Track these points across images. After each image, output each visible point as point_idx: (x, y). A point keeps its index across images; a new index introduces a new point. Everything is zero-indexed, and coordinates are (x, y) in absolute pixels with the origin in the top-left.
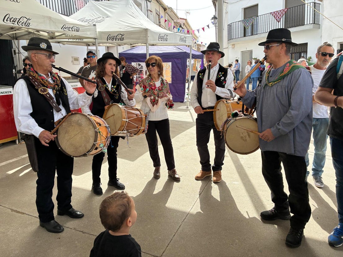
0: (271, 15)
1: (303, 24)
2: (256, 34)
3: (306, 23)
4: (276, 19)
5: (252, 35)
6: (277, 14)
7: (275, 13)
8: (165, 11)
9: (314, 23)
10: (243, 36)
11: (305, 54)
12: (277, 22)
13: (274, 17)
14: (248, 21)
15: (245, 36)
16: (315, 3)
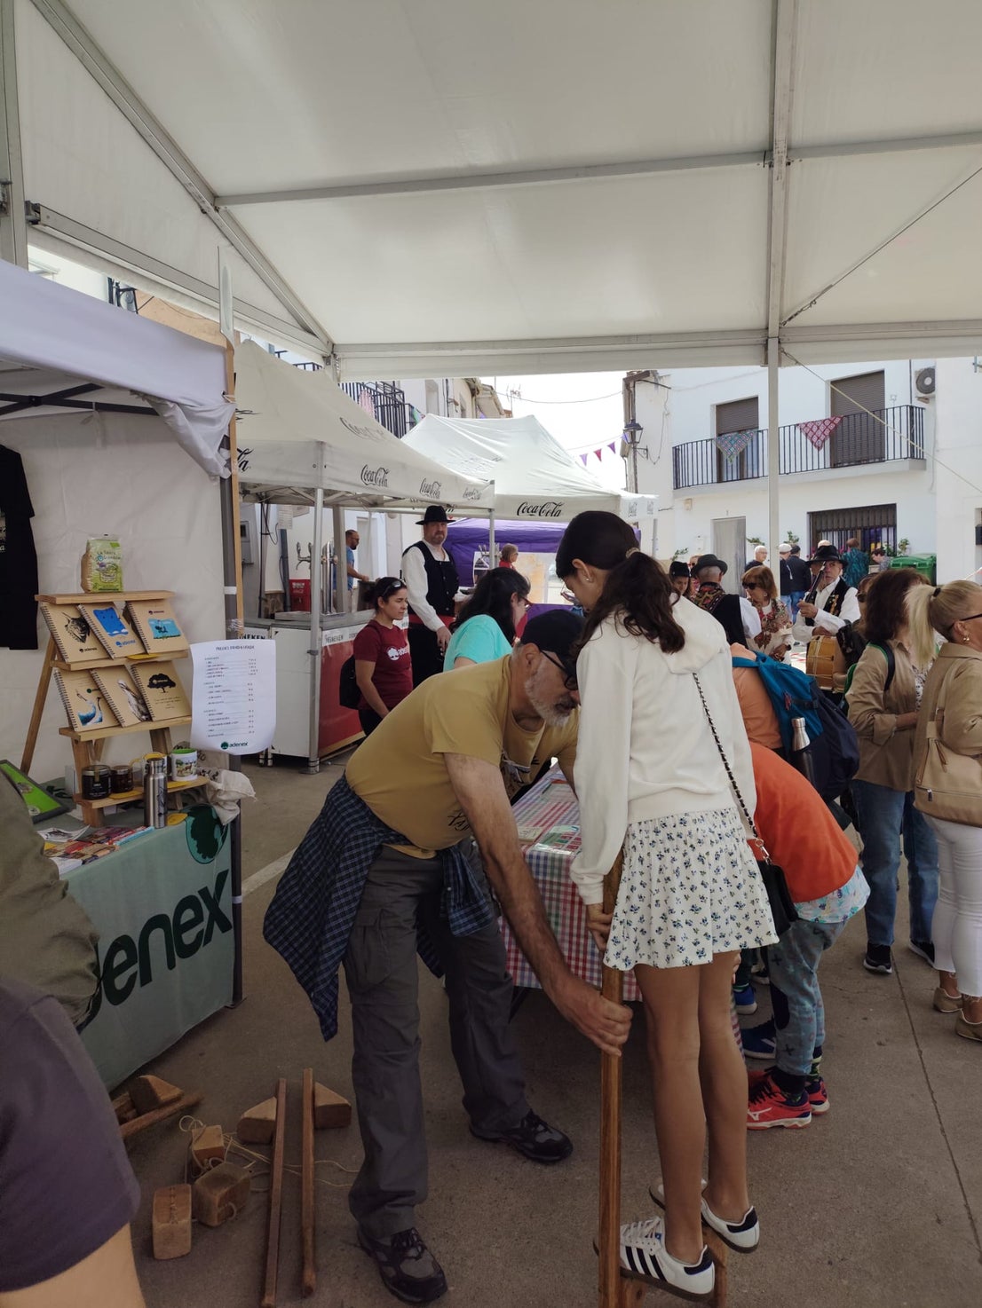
0: (798, 430)
1: (881, 459)
2: (753, 478)
3: (891, 457)
4: (812, 442)
5: (741, 478)
6: (815, 429)
7: (810, 425)
8: (473, 395)
9: (912, 457)
10: (715, 480)
11: (891, 530)
12: (815, 450)
13: (807, 435)
14: (733, 442)
15: (720, 480)
16: (912, 408)
